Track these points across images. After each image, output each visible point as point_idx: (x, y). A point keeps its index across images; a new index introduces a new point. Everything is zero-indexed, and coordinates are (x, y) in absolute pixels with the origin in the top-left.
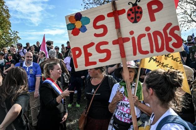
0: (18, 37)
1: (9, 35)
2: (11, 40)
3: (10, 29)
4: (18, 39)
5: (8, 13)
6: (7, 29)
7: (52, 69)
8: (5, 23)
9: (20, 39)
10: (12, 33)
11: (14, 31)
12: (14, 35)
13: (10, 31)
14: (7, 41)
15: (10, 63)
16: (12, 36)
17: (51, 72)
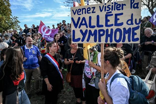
0: (18, 21)
1: (11, 20)
2: (13, 23)
3: (11, 15)
4: (18, 22)
5: (9, 3)
6: (8, 15)
7: (51, 47)
8: (7, 10)
9: (19, 22)
10: (13, 18)
11: (15, 17)
12: (15, 20)
13: (11, 17)
14: (9, 24)
15: (14, 42)
16: (13, 20)
17: (50, 48)
